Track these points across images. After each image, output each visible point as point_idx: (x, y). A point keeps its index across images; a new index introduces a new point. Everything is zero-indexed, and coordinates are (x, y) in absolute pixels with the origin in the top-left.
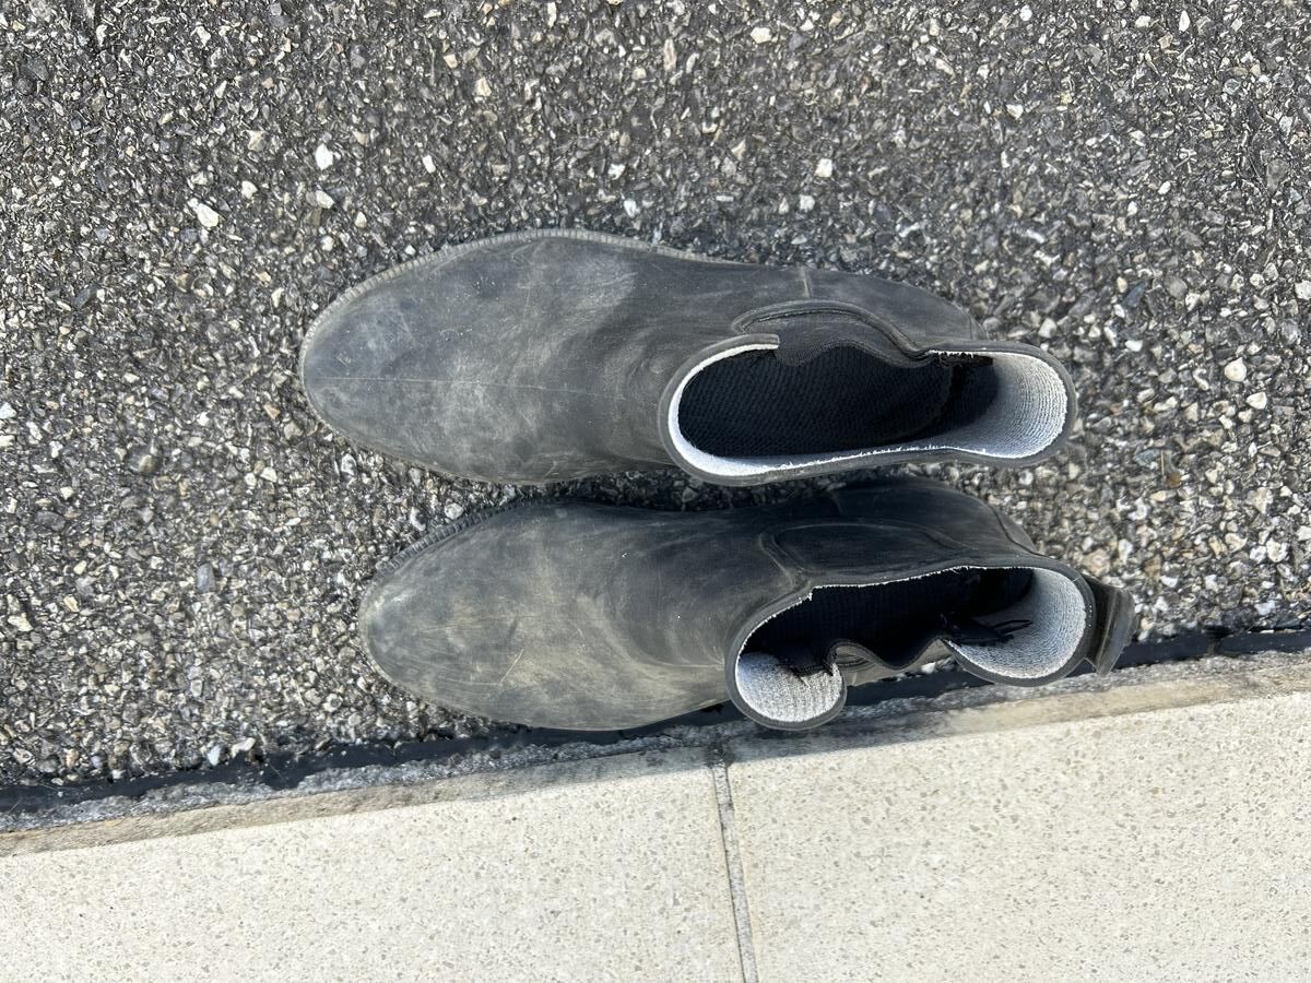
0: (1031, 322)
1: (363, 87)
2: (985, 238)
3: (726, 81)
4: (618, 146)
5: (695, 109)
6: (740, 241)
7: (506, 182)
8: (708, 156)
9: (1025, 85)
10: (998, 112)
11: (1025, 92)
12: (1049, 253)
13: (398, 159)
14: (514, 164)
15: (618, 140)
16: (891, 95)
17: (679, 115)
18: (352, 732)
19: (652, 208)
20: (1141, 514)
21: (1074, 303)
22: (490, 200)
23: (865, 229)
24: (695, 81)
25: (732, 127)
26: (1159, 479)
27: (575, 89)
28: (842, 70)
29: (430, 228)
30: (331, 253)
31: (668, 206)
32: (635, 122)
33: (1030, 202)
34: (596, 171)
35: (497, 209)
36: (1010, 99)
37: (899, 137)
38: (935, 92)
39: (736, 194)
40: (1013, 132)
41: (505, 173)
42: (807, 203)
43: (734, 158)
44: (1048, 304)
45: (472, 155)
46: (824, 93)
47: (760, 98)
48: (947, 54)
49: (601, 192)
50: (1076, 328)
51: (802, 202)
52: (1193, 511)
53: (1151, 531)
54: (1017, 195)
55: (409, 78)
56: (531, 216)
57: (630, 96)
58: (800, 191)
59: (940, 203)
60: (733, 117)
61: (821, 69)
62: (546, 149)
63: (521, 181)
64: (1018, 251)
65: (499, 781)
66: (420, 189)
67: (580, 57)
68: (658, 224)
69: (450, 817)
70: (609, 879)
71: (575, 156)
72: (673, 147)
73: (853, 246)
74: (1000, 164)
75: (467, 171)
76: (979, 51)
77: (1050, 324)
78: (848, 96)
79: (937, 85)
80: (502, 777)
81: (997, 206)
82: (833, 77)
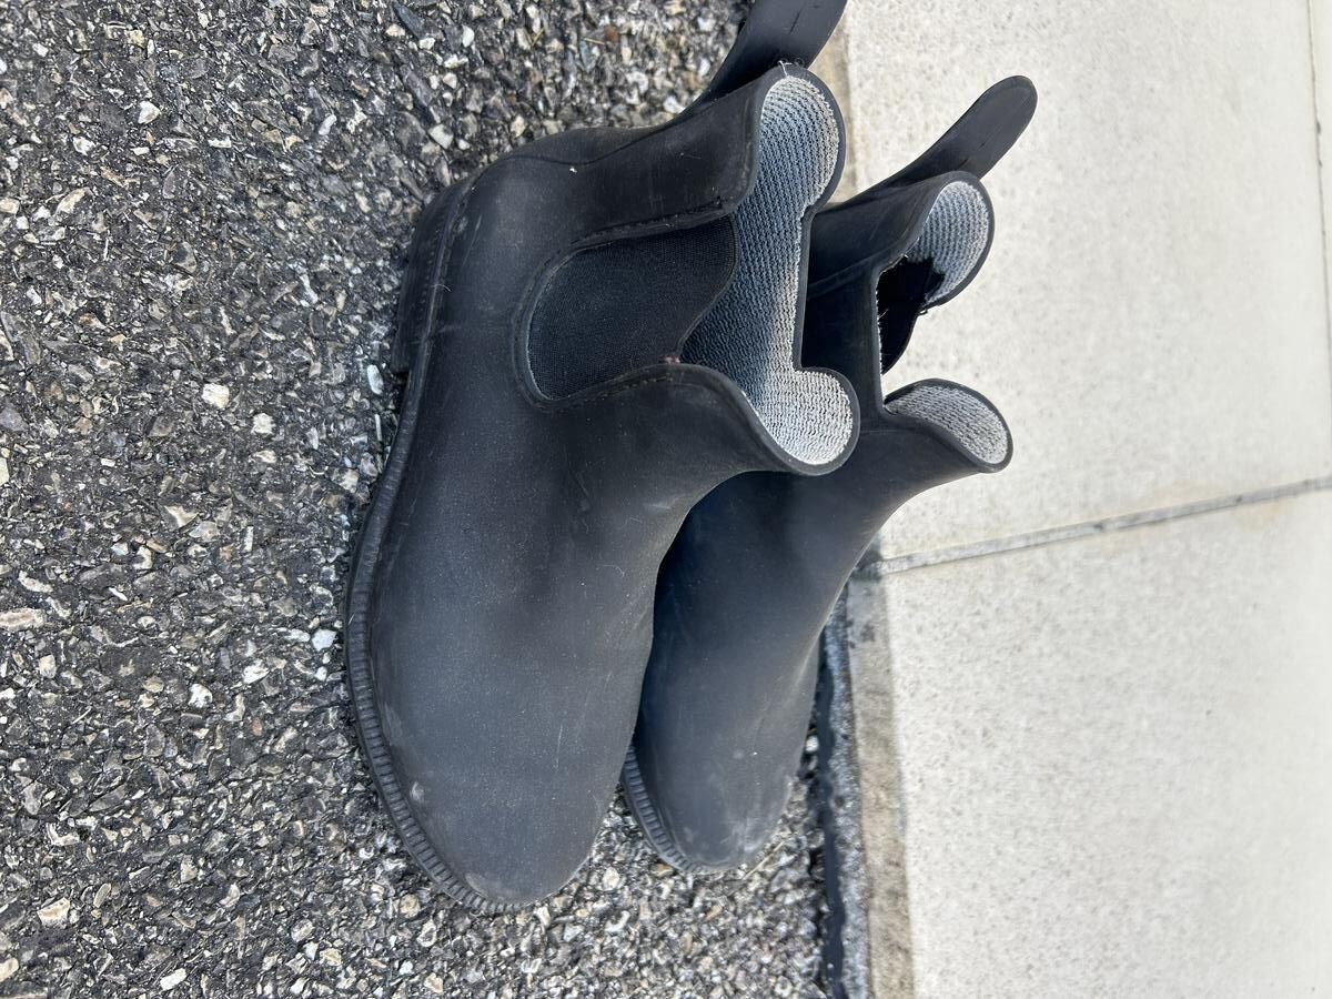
0: (433, 155)
2: (326, 191)
3: (70, 532)
4: (161, 694)
5: (112, 580)
6: (309, 519)
7: (208, 858)
8: (187, 559)
9: (111, 91)
10: (150, 138)
11: (121, 93)
12: (351, 112)
14: (181, 848)
15: (153, 695)
16: (110, 287)
17: (120, 603)
18: (809, 960)
19: (257, 642)
20: (643, 80)
21: (414, 97)
22: (231, 879)
23: (303, 347)
24: (63, 577)
25: (146, 524)
26: (608, 50)
27: (67, 765)
28: (65, 355)
29: (268, 963)
31: (254, 620)
32: (126, 670)
33: (282, 122)
34: (200, 726)
35: (246, 868)
36: (130, 116)
37: (176, 284)
38: (109, 222)
39: (245, 522)
40: (180, 121)
41: (195, 863)
42: (263, 424)
43: (191, 524)
44: (413, 128)
45: (164, 915)
46: (101, 385)
47: (102, 481)
48: (50, 193)
49: (230, 717)
50: (444, 101)
51: (262, 431)
52: (641, 23)
53: (658, 73)
54: (272, 136)
56: (258, 818)
57: (83, 680)
58: (245, 432)
59: (275, 241)
60: (130, 523)
61: (60, 384)
62: (160, 804)
63: (207, 836)
64: (345, 151)
65: (878, 799)
66: (209, 987)
67: (11, 761)
68: (280, 634)
69: (919, 848)
70: (963, 680)
71: (174, 759)
72: (169, 613)
73: (326, 367)
74: (225, 151)
75: (186, 919)
76: (49, 146)
77: (438, 132)
78: (107, 350)
79: (100, 216)
80: (871, 794)
81: (283, 166)
82: (74, 369)
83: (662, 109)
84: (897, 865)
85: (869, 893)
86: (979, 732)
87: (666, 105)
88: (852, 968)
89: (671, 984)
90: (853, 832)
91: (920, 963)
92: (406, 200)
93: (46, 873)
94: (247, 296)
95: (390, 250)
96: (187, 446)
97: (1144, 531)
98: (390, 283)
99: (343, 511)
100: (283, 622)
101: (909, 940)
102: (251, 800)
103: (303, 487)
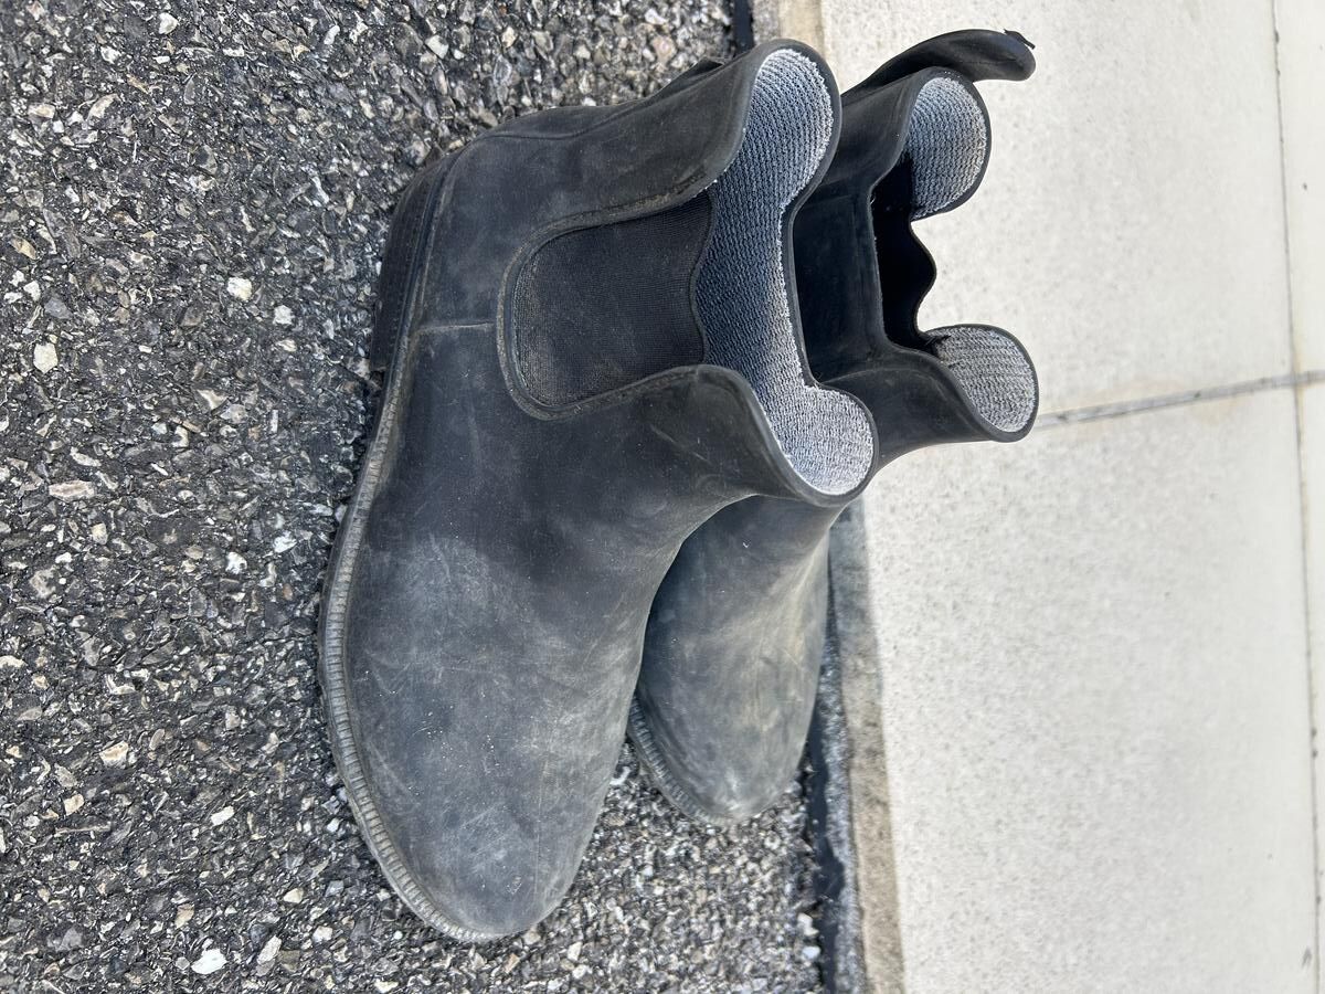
0: (431, 64)
1: (111, 925)
2: (333, 98)
3: (114, 412)
4: (201, 561)
5: (153, 456)
6: (328, 404)
7: (249, 709)
8: (219, 439)
9: (133, 3)
10: (170, 48)
11: (142, 4)
12: (353, 23)
13: (215, 860)
14: (225, 700)
15: (195, 561)
16: (140, 187)
17: (162, 478)
18: (796, 816)
19: (285, 515)
22: (271, 728)
23: (317, 244)
24: (109, 453)
25: (182, 406)
27: (120, 623)
28: (101, 249)
29: (306, 804)
30: (334, 928)
31: (282, 495)
32: (170, 539)
33: (290, 32)
34: (237, 590)
35: (282, 718)
36: (151, 27)
37: (199, 185)
38: (136, 126)
39: (270, 405)
40: (197, 32)
41: (238, 713)
42: (283, 315)
43: (223, 406)
44: (411, 38)
45: (212, 759)
46: (136, 278)
47: (141, 366)
48: (82, 100)
49: (264, 583)
51: (282, 322)
54: (281, 46)
55: (96, 861)
56: (292, 674)
57: (132, 546)
58: (268, 323)
59: (288, 145)
60: (167, 404)
61: (98, 277)
62: (205, 659)
63: (247, 689)
64: (349, 60)
65: (856, 665)
66: (255, 824)
67: (71, 618)
68: (305, 508)
69: (895, 709)
70: (933, 557)
71: (215, 620)
72: (206, 488)
73: (338, 263)
74: (239, 59)
75: (232, 762)
76: (79, 55)
77: (434, 42)
78: (140, 245)
79: (128, 121)
80: (849, 662)
81: (292, 74)
82: (111, 262)
83: (644, 20)
84: (875, 725)
85: (849, 753)
86: (949, 605)
87: (647, 16)
88: (835, 823)
89: (669, 834)
90: (834, 698)
91: (897, 814)
92: (407, 107)
93: (107, 719)
94: (264, 196)
95: (394, 154)
96: (216, 335)
97: (1106, 423)
98: (394, 184)
99: (358, 397)
100: (309, 497)
101: (887, 794)
102: (285, 658)
103: (322, 374)
